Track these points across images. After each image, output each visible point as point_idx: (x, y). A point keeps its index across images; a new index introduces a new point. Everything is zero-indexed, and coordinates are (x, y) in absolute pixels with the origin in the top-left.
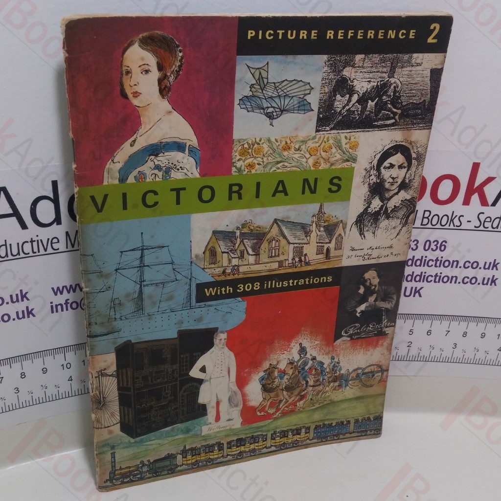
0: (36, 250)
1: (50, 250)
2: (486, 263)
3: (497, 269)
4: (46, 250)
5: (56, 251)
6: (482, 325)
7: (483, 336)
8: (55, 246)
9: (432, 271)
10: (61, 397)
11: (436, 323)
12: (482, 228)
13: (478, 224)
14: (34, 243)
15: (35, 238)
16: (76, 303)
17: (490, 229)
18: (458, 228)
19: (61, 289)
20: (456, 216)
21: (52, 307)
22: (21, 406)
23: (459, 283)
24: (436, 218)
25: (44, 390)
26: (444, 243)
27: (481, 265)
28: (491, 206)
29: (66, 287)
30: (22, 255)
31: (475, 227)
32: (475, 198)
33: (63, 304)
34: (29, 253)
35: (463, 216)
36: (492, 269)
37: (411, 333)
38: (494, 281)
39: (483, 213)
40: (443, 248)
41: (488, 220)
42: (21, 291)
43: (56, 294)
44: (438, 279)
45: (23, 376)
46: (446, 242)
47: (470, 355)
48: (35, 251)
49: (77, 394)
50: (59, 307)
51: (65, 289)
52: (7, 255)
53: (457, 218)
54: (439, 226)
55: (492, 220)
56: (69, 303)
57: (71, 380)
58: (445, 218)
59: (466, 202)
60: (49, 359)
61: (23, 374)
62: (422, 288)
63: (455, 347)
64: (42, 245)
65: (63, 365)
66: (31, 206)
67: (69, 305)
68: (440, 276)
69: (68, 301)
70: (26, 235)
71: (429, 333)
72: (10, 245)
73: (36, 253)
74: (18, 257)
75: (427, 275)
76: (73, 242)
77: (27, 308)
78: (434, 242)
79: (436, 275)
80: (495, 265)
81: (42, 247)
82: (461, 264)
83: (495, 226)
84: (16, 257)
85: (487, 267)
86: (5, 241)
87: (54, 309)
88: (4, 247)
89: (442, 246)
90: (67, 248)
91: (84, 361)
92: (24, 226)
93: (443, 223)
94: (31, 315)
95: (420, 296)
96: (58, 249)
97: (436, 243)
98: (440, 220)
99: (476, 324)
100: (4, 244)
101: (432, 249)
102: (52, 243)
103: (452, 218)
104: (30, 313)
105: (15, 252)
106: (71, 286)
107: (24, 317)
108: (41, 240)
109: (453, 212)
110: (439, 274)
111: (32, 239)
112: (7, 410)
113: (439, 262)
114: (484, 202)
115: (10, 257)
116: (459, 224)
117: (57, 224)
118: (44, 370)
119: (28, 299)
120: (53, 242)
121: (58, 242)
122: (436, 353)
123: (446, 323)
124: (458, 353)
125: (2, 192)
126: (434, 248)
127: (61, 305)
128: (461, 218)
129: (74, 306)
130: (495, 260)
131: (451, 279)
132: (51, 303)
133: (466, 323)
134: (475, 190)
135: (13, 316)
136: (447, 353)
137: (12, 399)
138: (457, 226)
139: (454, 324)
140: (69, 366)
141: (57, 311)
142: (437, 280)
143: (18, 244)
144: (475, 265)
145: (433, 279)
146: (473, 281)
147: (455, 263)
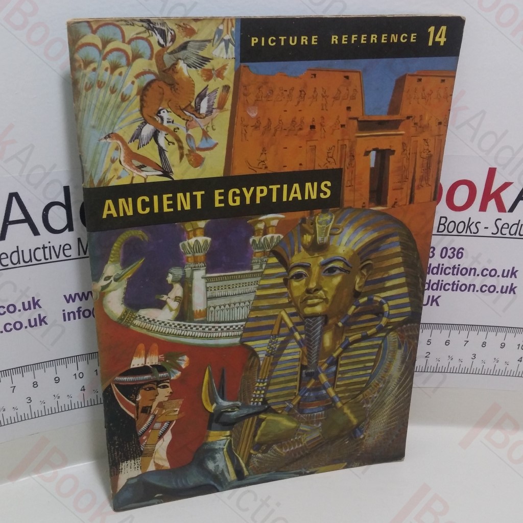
0: (48, 256)
1: (62, 257)
2: (504, 271)
3: (516, 277)
4: (58, 257)
5: (68, 258)
6: (501, 335)
7: (503, 346)
8: (67, 253)
9: (450, 279)
10: (73, 408)
11: (454, 333)
12: (499, 235)
13: (495, 231)
14: (46, 249)
15: (47, 245)
16: (89, 310)
17: (508, 235)
18: (475, 235)
19: (73, 297)
20: (473, 222)
21: (64, 314)
22: (33, 416)
23: (477, 291)
24: (452, 224)
25: (57, 399)
26: (461, 251)
27: (500, 273)
28: (508, 212)
29: (78, 294)
30: (34, 262)
31: (492, 233)
32: (492, 204)
33: (76, 312)
34: (41, 260)
35: (480, 223)
36: (511, 277)
37: (429, 343)
38: (512, 289)
39: (501, 219)
40: (460, 255)
41: (506, 226)
42: (33, 298)
43: (68, 302)
44: (456, 287)
45: (35, 386)
46: (463, 249)
47: (490, 365)
48: (47, 258)
49: (90, 404)
50: (72, 315)
51: (77, 296)
52: (19, 262)
53: (474, 224)
54: (455, 233)
55: (510, 227)
56: (81, 311)
57: (84, 390)
58: (462, 224)
59: (483, 208)
60: (61, 368)
61: (35, 383)
62: (439, 297)
63: (474, 358)
64: (54, 252)
65: (75, 374)
66: (43, 212)
67: (81, 313)
68: (458, 284)
69: (81, 309)
70: (38, 241)
71: (447, 343)
72: (22, 251)
73: (47, 259)
74: (30, 263)
75: (444, 283)
76: (85, 249)
77: (39, 315)
78: (451, 249)
79: (454, 284)
80: (513, 273)
81: (55, 254)
82: (478, 271)
83: (512, 232)
84: (28, 263)
85: (505, 275)
86: (17, 247)
87: (66, 316)
88: (16, 253)
89: (458, 253)
90: (79, 255)
91: (96, 370)
92: (36, 232)
93: (460, 230)
94: (43, 323)
95: (438, 305)
96: (70, 256)
97: (452, 250)
98: (456, 227)
99: (495, 333)
100: (16, 250)
101: (449, 257)
102: (64, 250)
103: (468, 224)
104: (42, 321)
105: (27, 258)
106: (83, 294)
107: (36, 325)
108: (53, 246)
109: (470, 218)
110: (456, 283)
111: (44, 245)
112: (20, 420)
113: (456, 270)
114: (501, 208)
115: (22, 264)
116: (476, 231)
117: (69, 231)
118: (57, 379)
119: (40, 307)
120: (65, 248)
121: (70, 248)
122: (455, 364)
123: (464, 333)
124: (477, 364)
125: (14, 198)
126: (451, 255)
127: (73, 312)
128: (478, 225)
129: (87, 313)
130: (513, 268)
131: (469, 287)
132: (64, 311)
133: (486, 333)
134: (492, 195)
135: (26, 323)
136: (467, 364)
137: (24, 409)
138: (474, 233)
139: (473, 334)
140: (81, 376)
141: (69, 320)
142: (455, 289)
143: (30, 250)
144: (493, 273)
145: (450, 287)
146: (492, 289)
147: (473, 271)
